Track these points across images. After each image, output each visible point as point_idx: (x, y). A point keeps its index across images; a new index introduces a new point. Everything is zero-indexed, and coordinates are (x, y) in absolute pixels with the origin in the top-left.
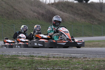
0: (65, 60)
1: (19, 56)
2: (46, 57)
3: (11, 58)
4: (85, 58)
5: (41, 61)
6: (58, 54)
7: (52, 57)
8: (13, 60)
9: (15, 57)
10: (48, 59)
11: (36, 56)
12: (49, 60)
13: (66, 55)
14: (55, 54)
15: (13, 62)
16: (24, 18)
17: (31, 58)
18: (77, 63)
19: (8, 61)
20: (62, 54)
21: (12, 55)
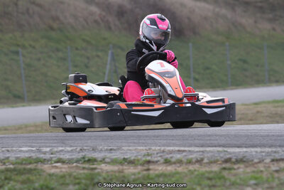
0: (207, 169)
1: (44, 161)
2: (138, 160)
3: (14, 170)
4: (277, 160)
5: (124, 177)
6: (182, 149)
7: (162, 161)
8: (24, 177)
9: (29, 167)
10: (148, 170)
11: (103, 161)
12: (151, 172)
13: (210, 151)
14: (171, 148)
15: (23, 182)
16: (55, 25)
17: (86, 166)
18: (251, 179)
19: (6, 179)
20: (197, 149)
21: (17, 158)
